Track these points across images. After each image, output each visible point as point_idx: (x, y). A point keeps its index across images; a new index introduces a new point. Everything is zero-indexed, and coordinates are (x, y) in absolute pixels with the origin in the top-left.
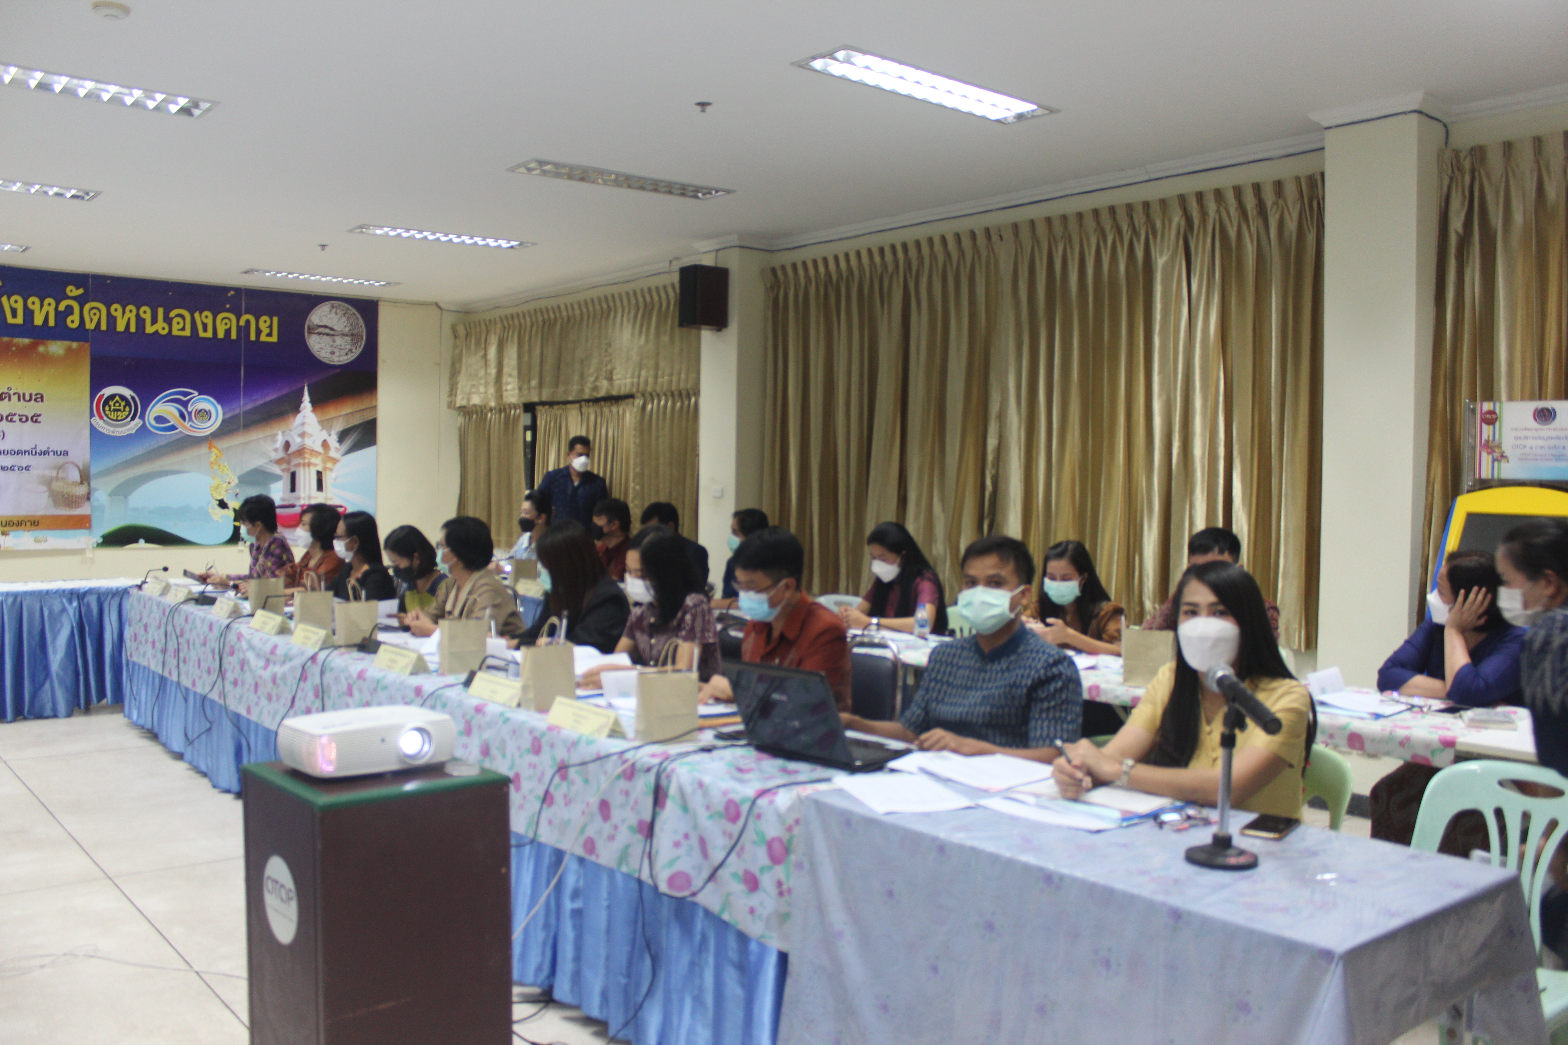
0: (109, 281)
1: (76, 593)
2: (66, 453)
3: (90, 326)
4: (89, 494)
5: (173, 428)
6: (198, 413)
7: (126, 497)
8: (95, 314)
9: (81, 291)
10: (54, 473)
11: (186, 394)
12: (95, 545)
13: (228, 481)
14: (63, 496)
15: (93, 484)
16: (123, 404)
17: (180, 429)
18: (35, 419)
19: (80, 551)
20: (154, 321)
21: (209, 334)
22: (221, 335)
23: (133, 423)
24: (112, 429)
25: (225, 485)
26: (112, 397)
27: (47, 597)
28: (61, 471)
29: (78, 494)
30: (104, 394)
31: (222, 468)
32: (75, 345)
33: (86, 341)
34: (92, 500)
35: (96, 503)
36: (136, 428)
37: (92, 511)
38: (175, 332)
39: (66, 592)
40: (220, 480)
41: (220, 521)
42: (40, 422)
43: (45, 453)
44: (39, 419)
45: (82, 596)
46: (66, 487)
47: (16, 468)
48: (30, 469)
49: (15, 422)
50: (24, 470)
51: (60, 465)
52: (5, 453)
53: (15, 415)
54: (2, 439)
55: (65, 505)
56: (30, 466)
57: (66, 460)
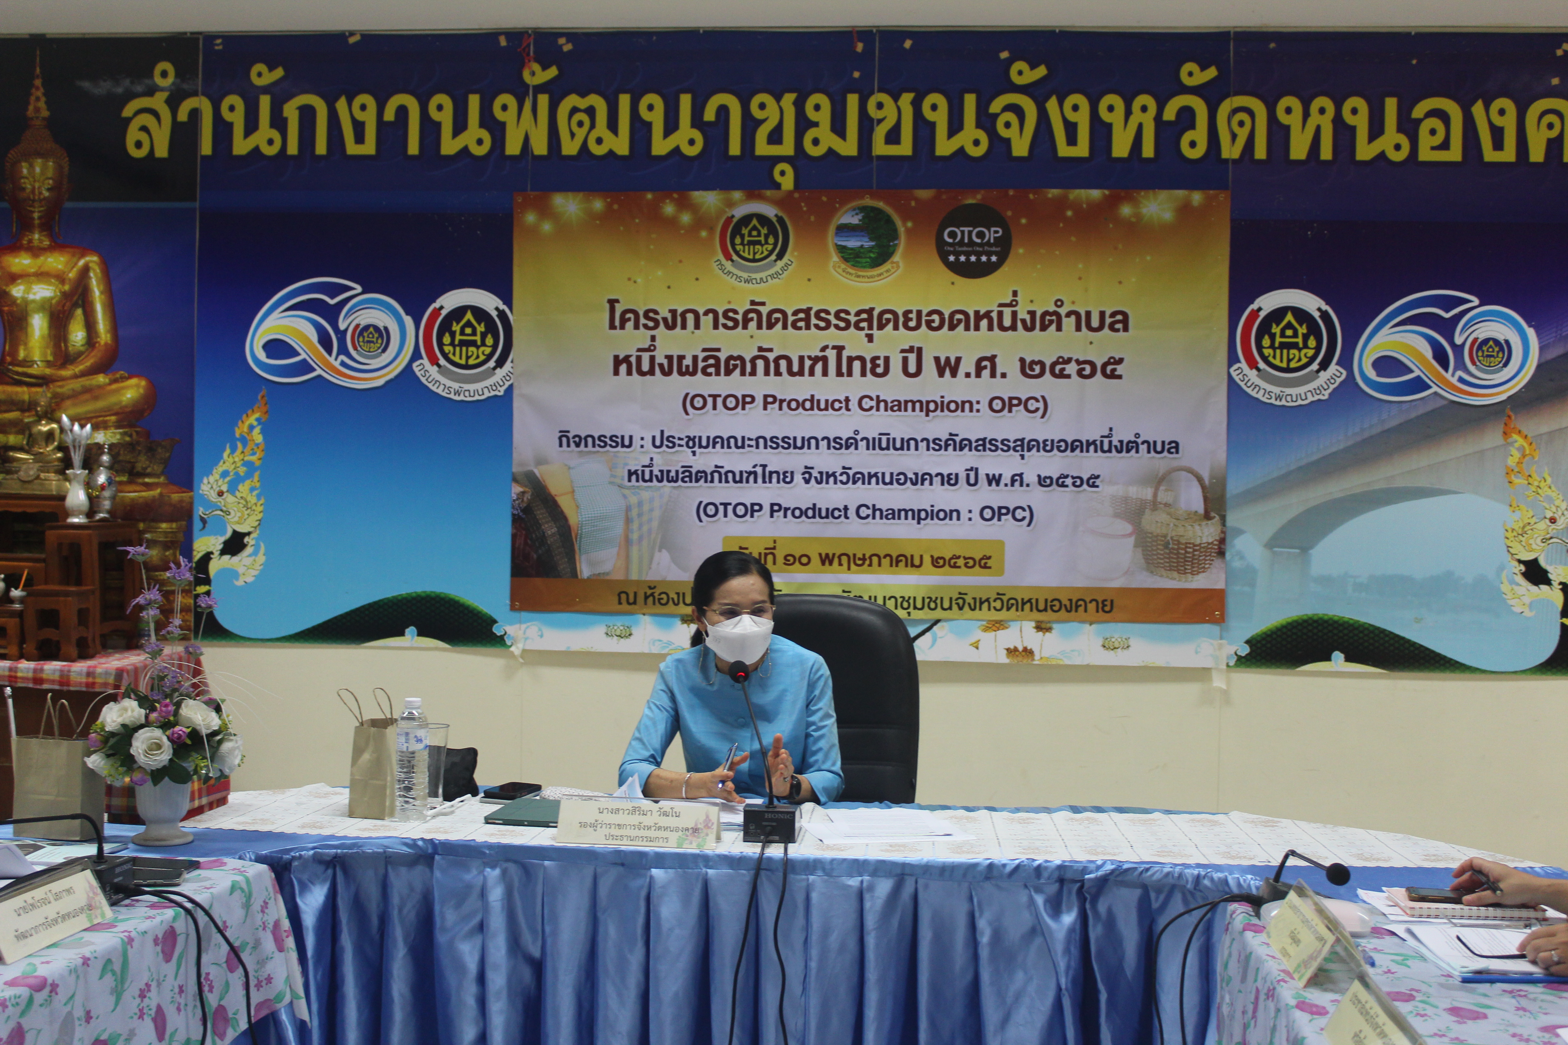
0: (1272, 45)
1: (1074, 881)
2: (1174, 447)
3: (1230, 151)
4: (1222, 541)
5: (1419, 385)
6: (1480, 348)
7: (1305, 550)
8: (1241, 124)
9: (1212, 73)
10: (1147, 493)
11: (1449, 303)
12: (1232, 663)
13: (1549, 514)
14: (1166, 545)
15: (1232, 519)
16: (1302, 330)
17: (1435, 389)
18: (1109, 368)
19: (1201, 674)
20: (1376, 130)
21: (1508, 154)
22: (1537, 154)
23: (1324, 376)
24: (1276, 390)
25: (1543, 525)
26: (1278, 314)
27: (988, 886)
28: (1162, 488)
29: (1198, 542)
30: (1260, 309)
31: (1536, 483)
32: (1197, 197)
33: (1222, 186)
34: (1228, 555)
35: (1237, 564)
36: (1332, 387)
37: (1226, 585)
38: (1426, 155)
39: (1045, 874)
40: (1531, 514)
41: (1528, 613)
42: (1120, 377)
43: (1130, 446)
44: (1120, 369)
45: (1094, 890)
46: (1172, 525)
47: (1069, 481)
48: (1098, 482)
49: (1068, 376)
50: (1085, 486)
51: (1160, 475)
52: (1048, 448)
53: (1068, 361)
54: (1043, 417)
55: (1170, 566)
56: (1098, 477)
57: (1175, 464)
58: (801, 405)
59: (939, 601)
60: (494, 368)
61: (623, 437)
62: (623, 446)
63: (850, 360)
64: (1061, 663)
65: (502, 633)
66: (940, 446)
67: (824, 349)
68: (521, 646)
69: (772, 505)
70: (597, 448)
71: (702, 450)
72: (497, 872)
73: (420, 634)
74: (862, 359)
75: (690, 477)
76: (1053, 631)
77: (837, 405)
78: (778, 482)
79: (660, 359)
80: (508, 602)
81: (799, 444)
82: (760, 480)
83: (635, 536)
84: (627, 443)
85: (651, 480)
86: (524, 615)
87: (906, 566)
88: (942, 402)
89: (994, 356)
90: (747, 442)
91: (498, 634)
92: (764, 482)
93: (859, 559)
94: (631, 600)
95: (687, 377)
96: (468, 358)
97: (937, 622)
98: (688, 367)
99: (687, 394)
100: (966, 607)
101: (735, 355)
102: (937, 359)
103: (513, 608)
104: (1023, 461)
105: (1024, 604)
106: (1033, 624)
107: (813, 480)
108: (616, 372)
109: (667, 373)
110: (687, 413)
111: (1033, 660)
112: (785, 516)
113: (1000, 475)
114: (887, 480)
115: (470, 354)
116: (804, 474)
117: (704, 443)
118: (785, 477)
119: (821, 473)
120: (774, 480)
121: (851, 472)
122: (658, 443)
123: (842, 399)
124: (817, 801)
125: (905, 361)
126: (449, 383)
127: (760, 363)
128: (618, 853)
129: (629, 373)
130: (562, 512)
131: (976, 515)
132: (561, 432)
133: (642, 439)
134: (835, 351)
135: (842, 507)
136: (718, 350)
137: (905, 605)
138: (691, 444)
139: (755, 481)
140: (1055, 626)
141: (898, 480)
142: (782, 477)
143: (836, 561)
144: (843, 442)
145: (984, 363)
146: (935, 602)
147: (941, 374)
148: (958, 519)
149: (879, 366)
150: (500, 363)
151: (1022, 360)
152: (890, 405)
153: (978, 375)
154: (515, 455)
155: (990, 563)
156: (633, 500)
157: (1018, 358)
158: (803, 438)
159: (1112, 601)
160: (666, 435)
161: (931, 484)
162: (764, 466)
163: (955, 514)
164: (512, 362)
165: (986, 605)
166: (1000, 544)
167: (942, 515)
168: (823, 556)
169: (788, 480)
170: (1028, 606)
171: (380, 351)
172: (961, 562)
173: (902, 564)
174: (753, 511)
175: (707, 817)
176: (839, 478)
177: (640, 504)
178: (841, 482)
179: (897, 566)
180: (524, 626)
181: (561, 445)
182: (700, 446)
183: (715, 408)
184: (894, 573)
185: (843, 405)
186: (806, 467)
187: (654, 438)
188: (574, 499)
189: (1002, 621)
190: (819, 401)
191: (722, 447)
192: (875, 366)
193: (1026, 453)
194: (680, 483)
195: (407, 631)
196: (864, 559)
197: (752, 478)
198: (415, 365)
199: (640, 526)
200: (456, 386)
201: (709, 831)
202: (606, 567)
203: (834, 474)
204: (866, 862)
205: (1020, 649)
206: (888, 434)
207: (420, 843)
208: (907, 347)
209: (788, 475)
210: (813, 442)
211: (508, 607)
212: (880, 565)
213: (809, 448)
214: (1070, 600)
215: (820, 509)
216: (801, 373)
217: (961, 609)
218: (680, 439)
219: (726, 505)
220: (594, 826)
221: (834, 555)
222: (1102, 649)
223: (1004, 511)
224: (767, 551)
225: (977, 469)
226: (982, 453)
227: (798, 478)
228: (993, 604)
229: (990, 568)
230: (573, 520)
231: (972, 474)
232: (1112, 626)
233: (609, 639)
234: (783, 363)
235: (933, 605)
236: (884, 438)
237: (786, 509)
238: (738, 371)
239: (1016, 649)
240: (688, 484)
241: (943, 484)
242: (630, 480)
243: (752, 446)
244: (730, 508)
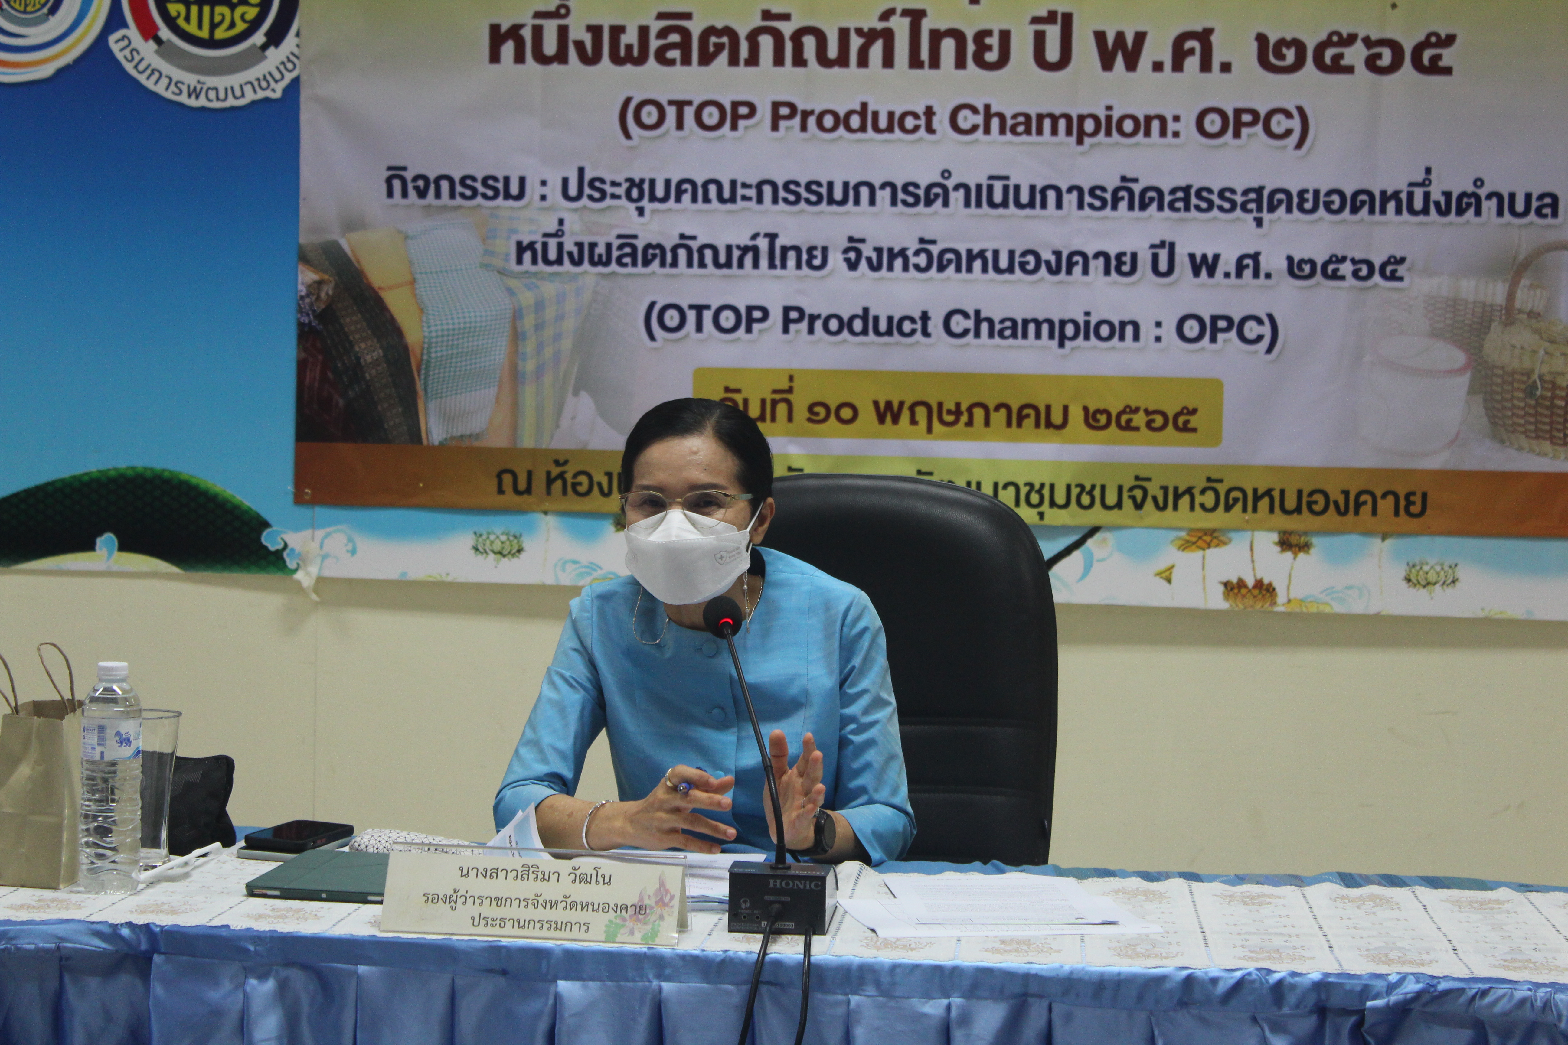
1: (1346, 1012)
2: (1549, 204)
10: (1497, 293)
14: (1530, 391)
18: (1427, 54)
27: (1184, 1018)
28: (1524, 282)
39: (1291, 998)
42: (1448, 71)
43: (1465, 203)
44: (1448, 56)
45: (1381, 1030)
46: (1542, 352)
47: (1346, 269)
48: (1401, 270)
49: (1350, 70)
50: (1377, 278)
51: (1521, 257)
52: (1308, 206)
53: (1351, 39)
54: (1299, 145)
55: (1537, 430)
56: (1402, 260)
57: (1552, 236)
58: (842, 121)
59: (1097, 493)
60: (264, 47)
61: (507, 180)
62: (508, 196)
63: (936, 36)
64: (1327, 610)
65: (280, 546)
66: (1104, 201)
67: (886, 15)
68: (314, 570)
69: (787, 310)
70: (459, 201)
71: (657, 205)
72: (270, 985)
73: (123, 548)
74: (958, 36)
75: (633, 255)
76: (1313, 551)
77: (910, 122)
78: (799, 266)
79: (578, 33)
80: (290, 488)
81: (838, 195)
82: (764, 262)
83: (529, 366)
84: (514, 189)
85: (559, 261)
86: (321, 512)
87: (1037, 425)
88: (1109, 118)
89: (1208, 32)
90: (740, 191)
91: (272, 548)
92: (772, 265)
93: (949, 412)
94: (522, 486)
95: (629, 68)
96: (213, 26)
97: (1093, 531)
98: (629, 47)
99: (628, 101)
100: (1149, 504)
101: (719, 25)
102: (1100, 36)
103: (299, 499)
104: (1259, 230)
105: (1257, 498)
106: (1275, 537)
107: (863, 264)
108: (495, 57)
109: (590, 59)
110: (628, 136)
111: (1274, 603)
112: (811, 331)
113: (1216, 257)
114: (1004, 263)
115: (217, 19)
116: (846, 251)
117: (660, 192)
118: (811, 257)
119: (879, 250)
120: (791, 262)
121: (935, 250)
122: (573, 191)
123: (920, 110)
124: (866, 859)
125: (1040, 39)
126: (177, 74)
127: (766, 43)
128: (495, 950)
129: (519, 58)
130: (392, 321)
131: (1169, 331)
132: (390, 168)
133: (544, 183)
134: (907, 21)
135: (917, 315)
136: (688, 16)
137: (1034, 498)
138: (635, 193)
139: (756, 265)
140: (1315, 540)
141: (1023, 265)
142: (805, 257)
143: (905, 416)
144: (921, 193)
145: (1189, 44)
146: (1090, 493)
147: (1107, 64)
148: (1136, 337)
149: (990, 48)
150: (275, 37)
151: (1261, 39)
152: (1010, 122)
153: (1178, 66)
154: (303, 212)
155: (1194, 421)
156: (527, 298)
157: (1254, 35)
158: (846, 185)
159: (1424, 496)
160: (588, 177)
161: (1085, 271)
162: (772, 237)
163: (1129, 330)
164: (298, 35)
165: (1185, 501)
166: (1215, 386)
167: (1105, 330)
168: (882, 406)
169: (817, 262)
170: (1264, 503)
171: (45, 10)
172: (1139, 419)
173: (1029, 423)
174: (750, 321)
175: (662, 884)
176: (913, 260)
177: (539, 306)
178: (917, 267)
179: (1019, 425)
180: (320, 534)
181: (390, 194)
182: (653, 198)
183: (680, 125)
184: (1015, 439)
185: (922, 122)
186: (851, 239)
187: (565, 181)
188: (415, 296)
189: (1214, 531)
190: (875, 114)
191: (694, 200)
192: (982, 48)
193: (1266, 216)
194: (614, 267)
195: (100, 541)
196: (957, 413)
197: (749, 259)
198: (112, 39)
199: (540, 348)
200: (191, 79)
201: (665, 911)
202: (476, 424)
203: (903, 253)
204: (955, 971)
205: (1250, 583)
206: (1007, 178)
207: (125, 932)
208: (1044, 13)
209: (818, 253)
210: (864, 192)
211: (290, 498)
212: (987, 423)
213: (857, 202)
214: (1346, 493)
215: (876, 319)
216: (842, 61)
217: (1138, 506)
218: (614, 184)
219: (700, 309)
220: (450, 900)
221: (901, 404)
222: (1404, 584)
223: (1222, 324)
224: (777, 396)
225: (1172, 245)
226: (1182, 214)
227: (836, 259)
228: (1199, 499)
229: (1194, 430)
230: (413, 335)
231: (1163, 255)
232: (1424, 541)
233: (480, 558)
234: (809, 43)
235: (1085, 500)
236: (998, 186)
237: (813, 318)
238: (724, 56)
239: (1241, 584)
240: (630, 270)
241: (1107, 272)
242: (520, 261)
243: (749, 199)
244: (708, 315)
